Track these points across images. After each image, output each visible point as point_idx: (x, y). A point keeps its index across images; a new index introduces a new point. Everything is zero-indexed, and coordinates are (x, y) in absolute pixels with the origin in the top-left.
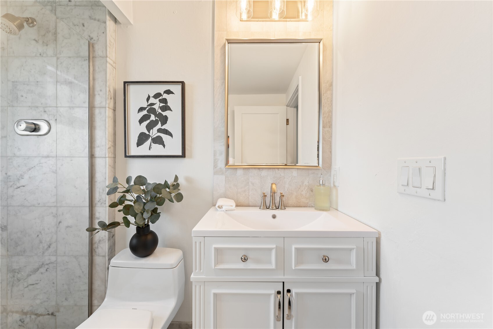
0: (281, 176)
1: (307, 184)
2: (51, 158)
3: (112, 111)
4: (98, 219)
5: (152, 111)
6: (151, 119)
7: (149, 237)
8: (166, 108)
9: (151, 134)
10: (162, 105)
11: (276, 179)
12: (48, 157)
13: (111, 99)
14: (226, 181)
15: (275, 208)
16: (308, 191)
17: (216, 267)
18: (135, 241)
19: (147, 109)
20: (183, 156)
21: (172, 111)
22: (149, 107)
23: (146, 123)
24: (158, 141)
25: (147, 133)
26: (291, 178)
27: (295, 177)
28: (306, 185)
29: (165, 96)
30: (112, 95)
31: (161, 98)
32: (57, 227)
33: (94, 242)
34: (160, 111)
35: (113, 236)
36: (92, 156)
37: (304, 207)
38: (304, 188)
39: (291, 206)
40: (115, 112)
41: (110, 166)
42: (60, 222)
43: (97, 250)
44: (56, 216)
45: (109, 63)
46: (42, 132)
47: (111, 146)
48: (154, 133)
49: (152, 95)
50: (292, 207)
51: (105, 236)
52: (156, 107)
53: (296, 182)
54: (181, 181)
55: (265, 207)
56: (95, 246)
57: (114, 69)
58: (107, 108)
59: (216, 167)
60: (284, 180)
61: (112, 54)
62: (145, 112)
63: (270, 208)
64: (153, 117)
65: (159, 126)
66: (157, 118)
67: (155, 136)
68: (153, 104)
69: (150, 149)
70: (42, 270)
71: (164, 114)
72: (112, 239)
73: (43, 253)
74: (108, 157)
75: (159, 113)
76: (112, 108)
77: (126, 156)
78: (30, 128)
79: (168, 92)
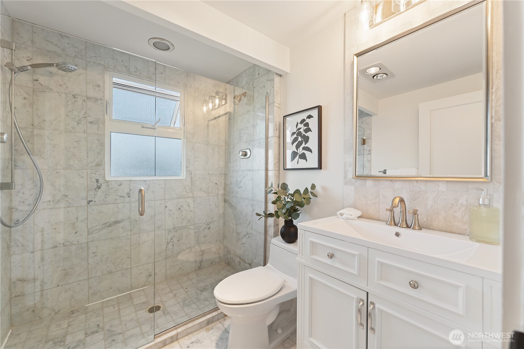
0: (421, 190)
1: (465, 203)
2: (251, 171)
3: (278, 138)
4: (269, 211)
5: (299, 134)
6: (299, 140)
7: (292, 229)
8: (308, 130)
9: (298, 152)
10: (305, 128)
11: (414, 193)
12: (250, 170)
13: (277, 130)
14: (355, 191)
15: (405, 226)
16: (465, 213)
17: (310, 256)
18: (283, 229)
19: (297, 133)
20: (320, 167)
21: (312, 131)
22: (298, 131)
23: (295, 144)
24: (303, 157)
25: (296, 151)
26: (437, 194)
27: (442, 192)
28: (462, 204)
29: (308, 120)
30: (278, 127)
31: (304, 123)
32: (253, 213)
33: (267, 226)
34: (304, 133)
35: (277, 225)
36: (267, 170)
37: (459, 234)
38: (459, 208)
39: (436, 229)
40: (280, 139)
41: (276, 176)
42: (254, 210)
43: (268, 232)
44: (252, 206)
45: (276, 106)
46: (248, 156)
47: (276, 162)
48: (300, 151)
49: (299, 122)
50: (438, 230)
51: (272, 223)
52: (302, 130)
53: (445, 199)
54: (318, 189)
55: (393, 223)
56: (268, 229)
57: (279, 109)
58: (274, 137)
59: (346, 178)
60: (426, 196)
61: (278, 99)
62: (295, 136)
63: (399, 225)
64: (300, 139)
65: (303, 145)
66: (302, 139)
67: (301, 153)
68: (300, 129)
69: (298, 164)
70: (247, 236)
71: (307, 135)
72: (276, 227)
73: (248, 227)
74: (274, 170)
75: (304, 135)
76: (278, 136)
77: (284, 169)
78: (244, 154)
79: (310, 117)
